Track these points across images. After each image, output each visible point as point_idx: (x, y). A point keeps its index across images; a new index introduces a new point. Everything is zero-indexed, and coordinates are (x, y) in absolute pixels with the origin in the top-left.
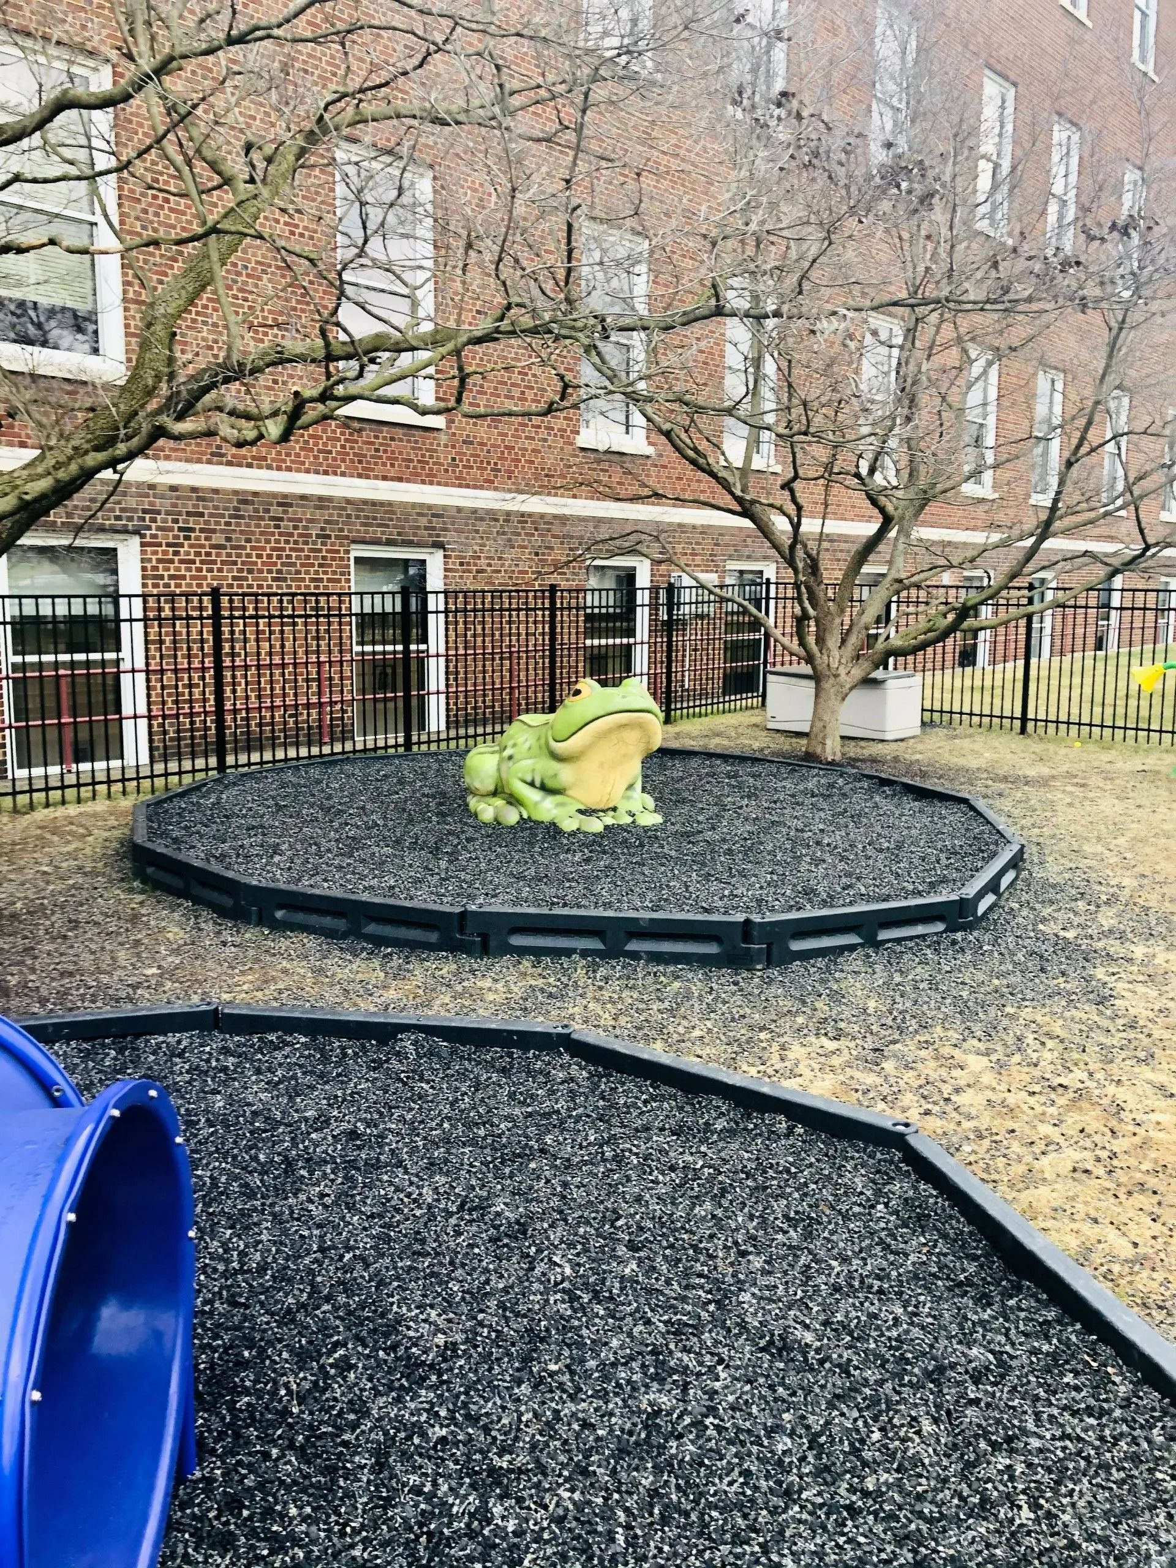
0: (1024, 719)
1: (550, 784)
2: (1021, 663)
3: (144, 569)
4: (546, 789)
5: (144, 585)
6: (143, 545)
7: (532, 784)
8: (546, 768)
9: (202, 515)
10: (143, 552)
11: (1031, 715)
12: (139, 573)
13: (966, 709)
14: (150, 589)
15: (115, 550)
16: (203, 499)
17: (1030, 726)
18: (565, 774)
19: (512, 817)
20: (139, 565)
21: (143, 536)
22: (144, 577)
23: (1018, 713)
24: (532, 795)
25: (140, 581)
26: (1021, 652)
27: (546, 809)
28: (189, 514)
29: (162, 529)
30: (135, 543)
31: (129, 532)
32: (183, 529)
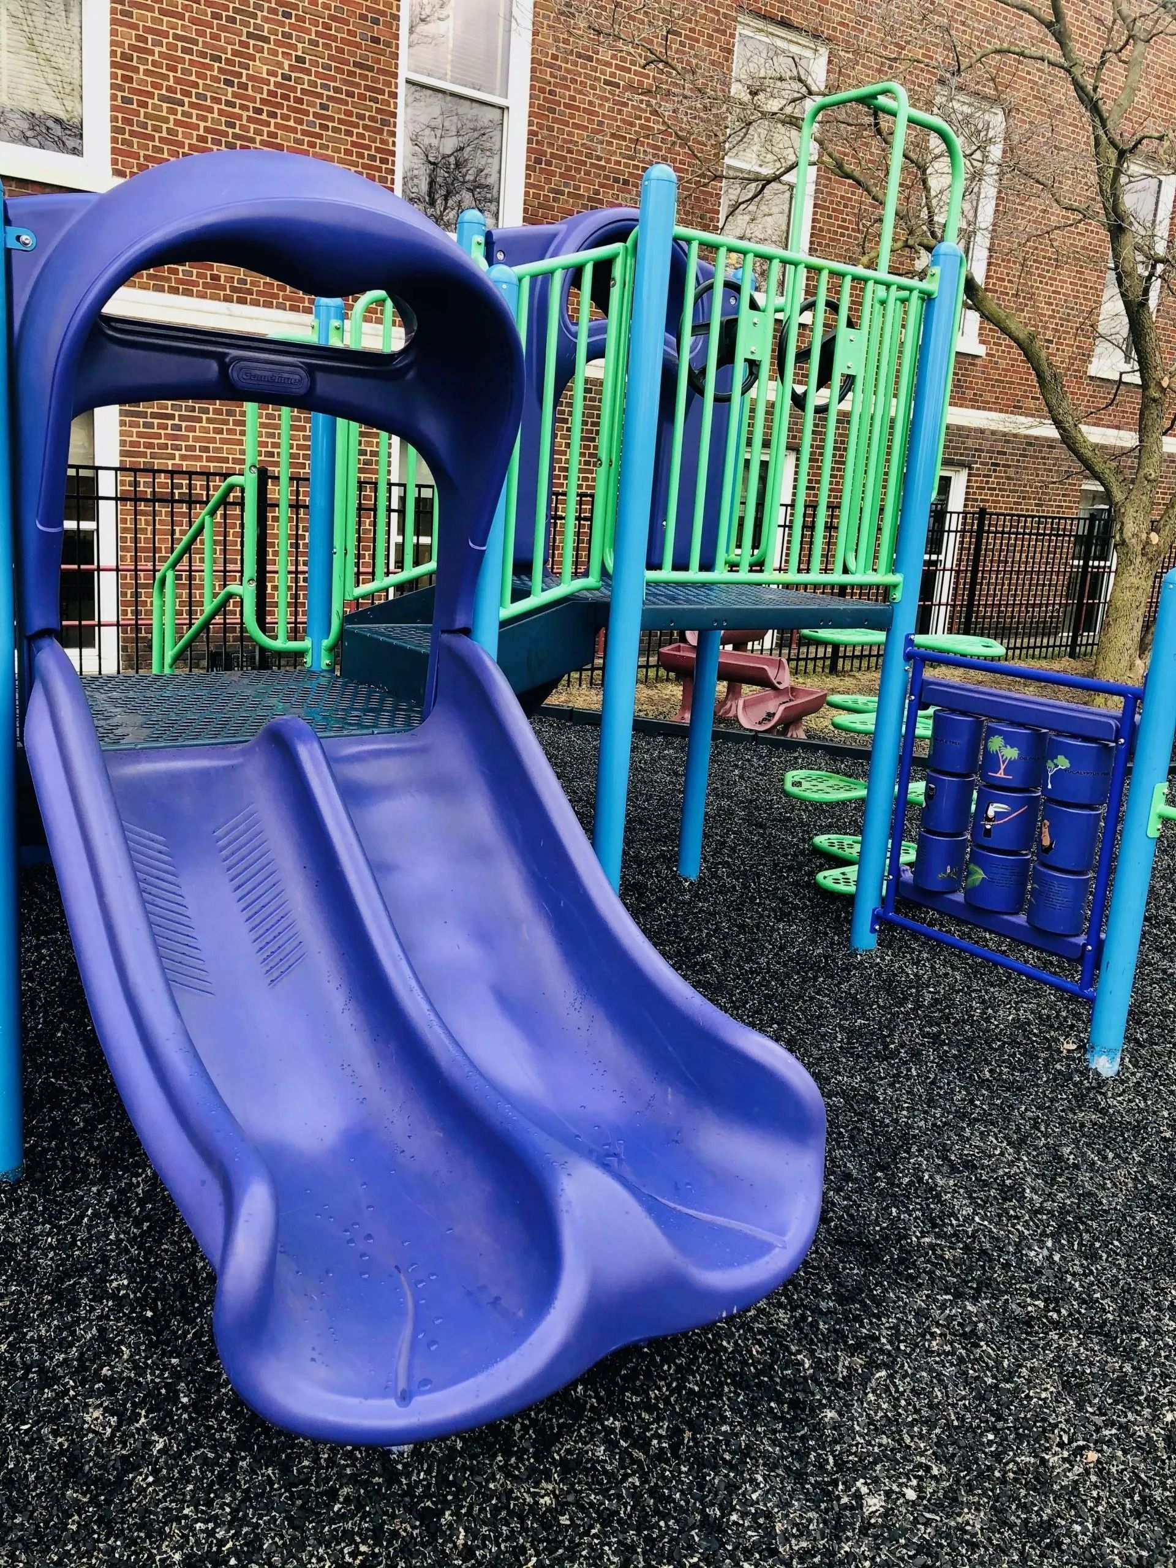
3: (967, 493)
5: (966, 506)
6: (969, 475)
9: (1005, 453)
10: (969, 481)
12: (963, 496)
14: (969, 509)
16: (1007, 441)
20: (964, 490)
21: (970, 468)
22: (966, 500)
25: (962, 502)
28: (999, 453)
29: (982, 463)
30: (964, 474)
31: (962, 465)
32: (993, 464)
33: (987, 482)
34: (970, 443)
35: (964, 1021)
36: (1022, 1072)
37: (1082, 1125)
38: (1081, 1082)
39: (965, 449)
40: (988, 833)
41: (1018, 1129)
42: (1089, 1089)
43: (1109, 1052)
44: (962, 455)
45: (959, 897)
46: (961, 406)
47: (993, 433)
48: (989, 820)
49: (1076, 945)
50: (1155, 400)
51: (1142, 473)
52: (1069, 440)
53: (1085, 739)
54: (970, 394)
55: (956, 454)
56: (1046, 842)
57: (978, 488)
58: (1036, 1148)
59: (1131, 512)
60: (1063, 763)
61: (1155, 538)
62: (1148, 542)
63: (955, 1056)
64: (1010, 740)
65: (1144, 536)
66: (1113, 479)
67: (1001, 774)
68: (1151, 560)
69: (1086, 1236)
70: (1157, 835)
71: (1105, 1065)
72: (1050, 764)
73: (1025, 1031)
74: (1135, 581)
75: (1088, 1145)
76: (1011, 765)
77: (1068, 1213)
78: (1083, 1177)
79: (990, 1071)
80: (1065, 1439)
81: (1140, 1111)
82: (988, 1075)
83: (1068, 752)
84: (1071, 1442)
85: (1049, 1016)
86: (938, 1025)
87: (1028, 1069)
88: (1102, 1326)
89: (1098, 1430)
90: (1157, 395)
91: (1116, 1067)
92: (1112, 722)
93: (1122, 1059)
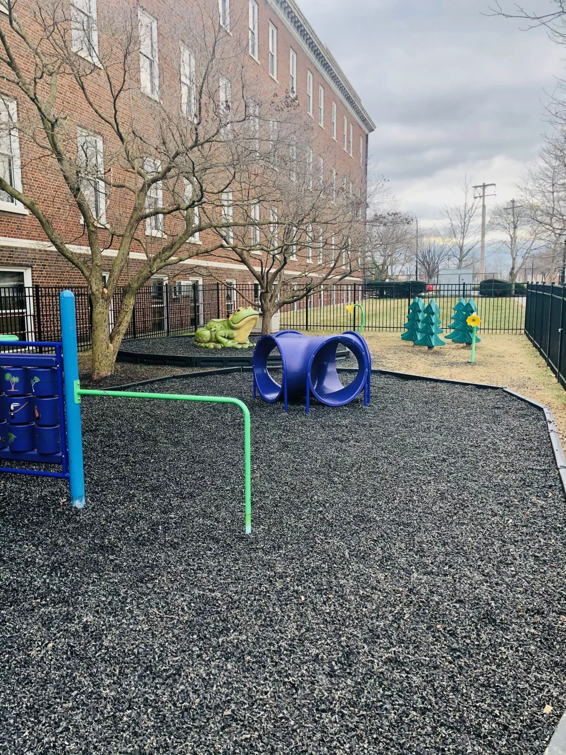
0: (307, 325)
1: (230, 336)
2: (305, 310)
3: (33, 279)
4: (229, 338)
5: (33, 285)
6: (32, 271)
7: (225, 337)
8: (228, 332)
9: (48, 260)
10: (32, 274)
11: (309, 324)
12: (31, 280)
13: (289, 324)
14: (35, 286)
15: (22, 273)
16: (47, 254)
17: (309, 327)
18: (235, 333)
19: (219, 346)
20: (31, 278)
21: (32, 268)
22: (33, 282)
23: (305, 324)
24: (225, 340)
25: (31, 284)
26: (305, 306)
27: (229, 343)
28: (45, 260)
29: (37, 265)
30: (29, 270)
31: (27, 266)
32: (43, 265)
33: (42, 274)
34: (29, 256)
35: (17, 503)
36: (43, 516)
37: (69, 530)
38: (69, 513)
39: (28, 258)
40: (13, 417)
41: (39, 539)
42: (72, 515)
43: (80, 498)
44: (26, 261)
45: (7, 450)
46: (21, 238)
47: (40, 251)
48: (12, 411)
49: (58, 456)
50: (93, 232)
51: (94, 264)
52: (61, 251)
53: (44, 368)
54: (25, 233)
55: (23, 261)
56: (37, 415)
57: (38, 277)
58: (46, 544)
59: (93, 280)
60: (37, 380)
61: (106, 291)
62: (103, 293)
63: (12, 519)
64: (14, 374)
65: (101, 290)
66: (83, 266)
67: (13, 390)
68: (106, 300)
69: (63, 570)
70: (80, 402)
71: (79, 504)
72: (32, 381)
73: (44, 499)
74: (101, 310)
75: (71, 537)
76: (17, 385)
77: (55, 563)
78: (66, 549)
79: (28, 520)
80: (40, 644)
81: (93, 517)
82: (26, 522)
83: (38, 374)
84: (42, 644)
85: (56, 492)
86: (5, 508)
87: (46, 515)
88: (64, 599)
89: (55, 634)
90: (93, 229)
91: (84, 503)
92: (53, 359)
93: (86, 500)
